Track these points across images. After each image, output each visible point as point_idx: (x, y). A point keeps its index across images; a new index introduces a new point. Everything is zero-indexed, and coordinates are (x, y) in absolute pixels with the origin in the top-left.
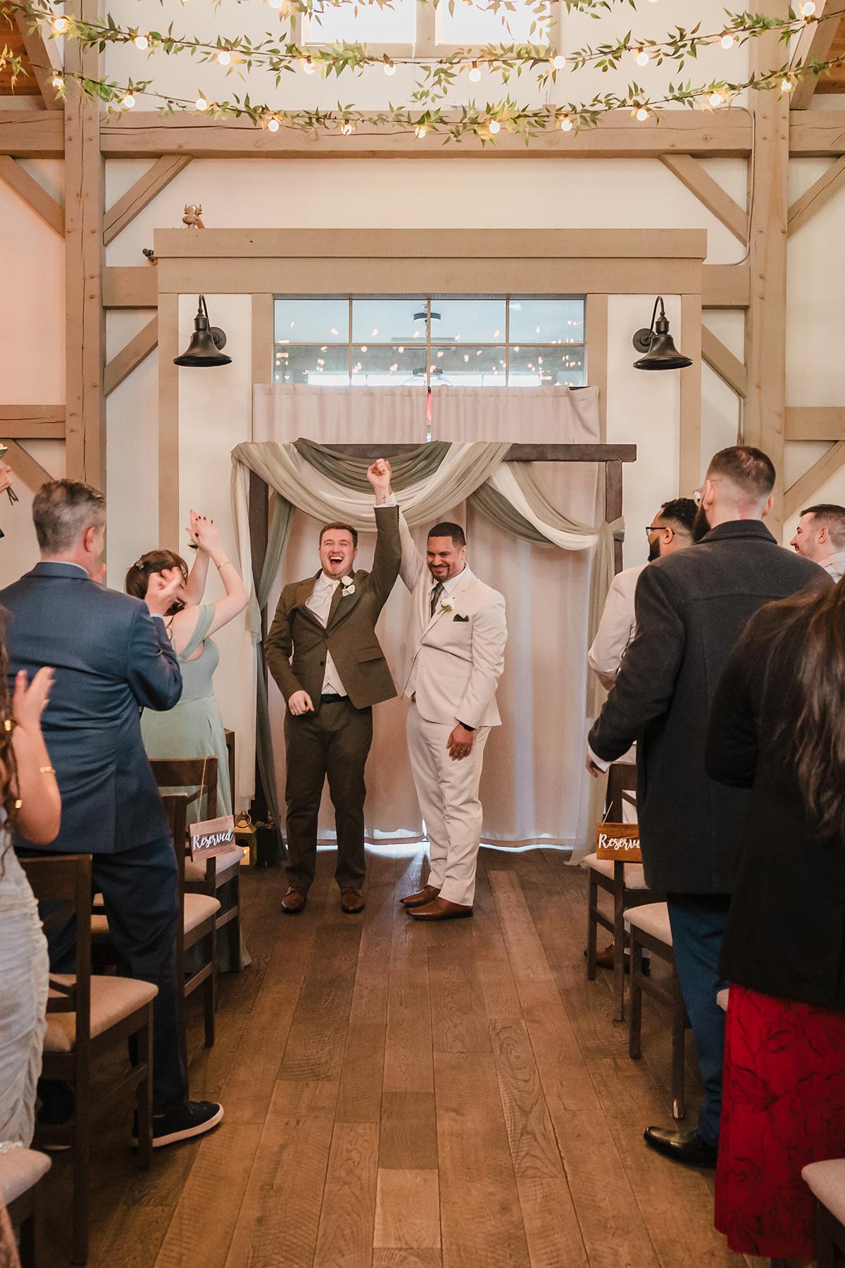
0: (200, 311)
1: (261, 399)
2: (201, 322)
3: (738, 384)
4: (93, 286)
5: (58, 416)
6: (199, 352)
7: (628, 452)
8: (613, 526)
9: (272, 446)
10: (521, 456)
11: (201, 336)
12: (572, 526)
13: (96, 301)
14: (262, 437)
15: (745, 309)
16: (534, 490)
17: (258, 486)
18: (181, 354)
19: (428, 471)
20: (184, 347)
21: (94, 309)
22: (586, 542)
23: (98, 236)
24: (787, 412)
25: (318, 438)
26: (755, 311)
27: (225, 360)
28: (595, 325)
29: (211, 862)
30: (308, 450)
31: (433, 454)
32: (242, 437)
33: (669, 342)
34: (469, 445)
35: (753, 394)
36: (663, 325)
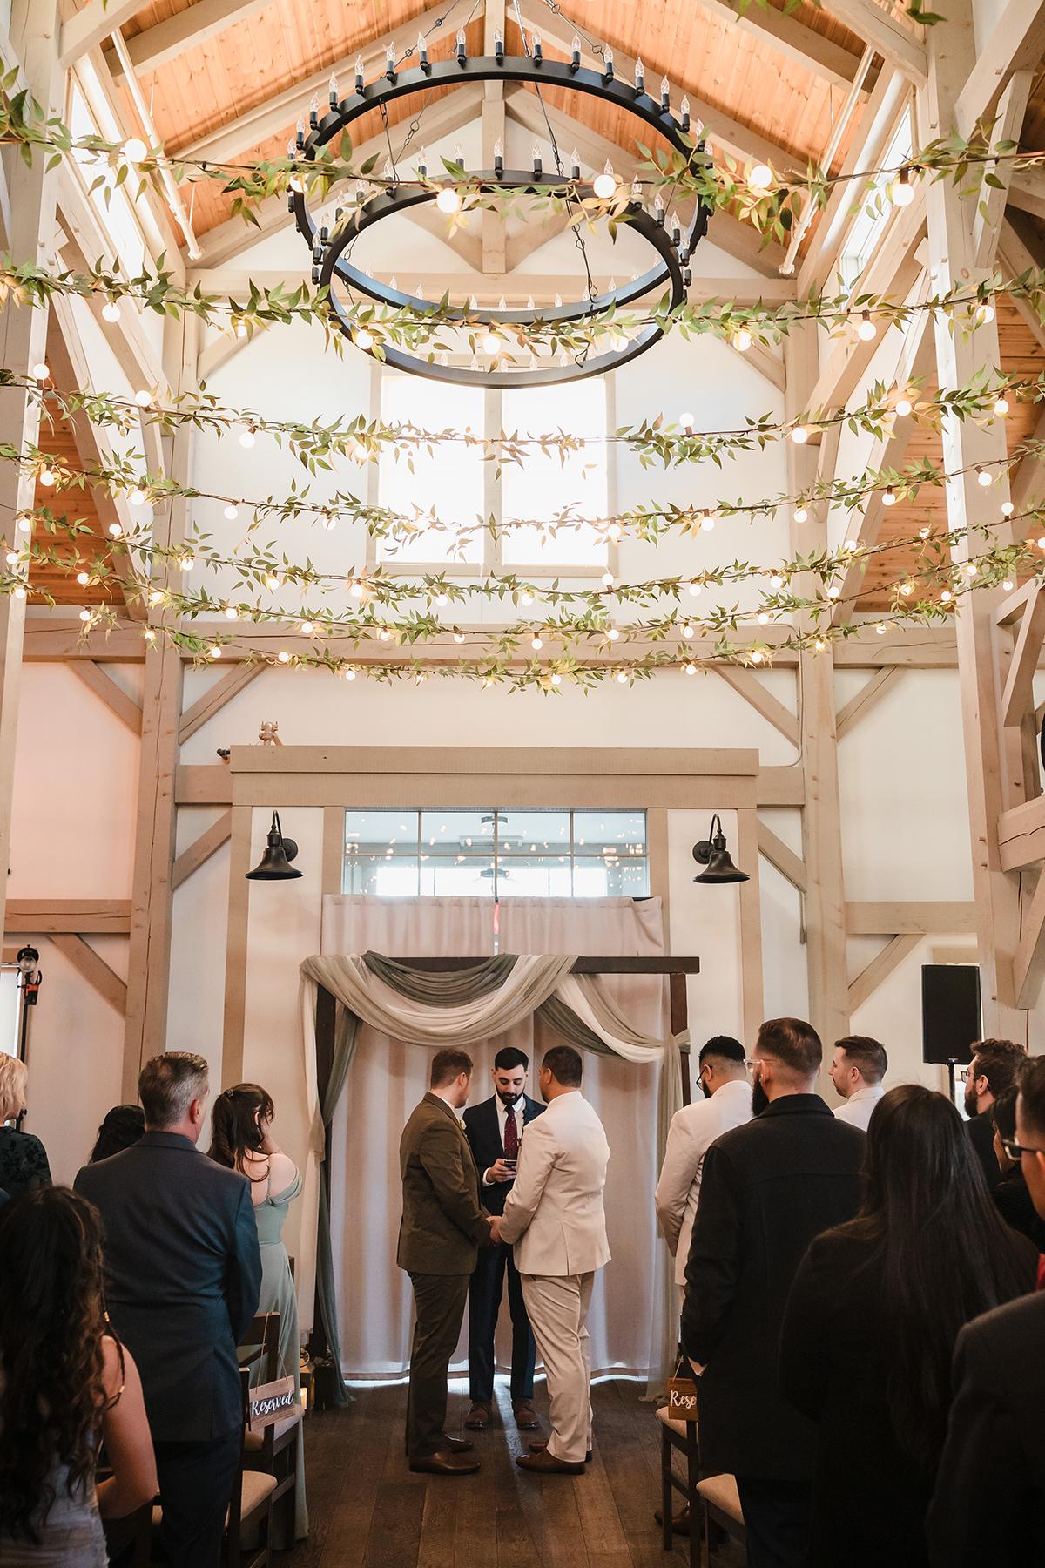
0: (273, 827)
1: (330, 909)
2: (274, 838)
3: (797, 880)
4: (167, 786)
5: (123, 911)
6: (269, 867)
7: (692, 965)
8: (679, 1039)
9: (341, 961)
10: (588, 968)
11: (274, 852)
12: (639, 1040)
13: (168, 798)
14: (330, 949)
15: (801, 808)
16: (600, 1001)
17: (326, 1000)
18: (252, 870)
19: (496, 983)
20: (256, 860)
21: (166, 805)
22: (654, 1055)
23: (174, 736)
24: (847, 907)
25: (386, 952)
26: (809, 810)
27: (297, 875)
28: (657, 842)
29: (269, 1430)
30: (377, 965)
31: (499, 968)
32: (310, 951)
33: (727, 859)
34: (535, 958)
35: (812, 888)
36: (721, 841)
